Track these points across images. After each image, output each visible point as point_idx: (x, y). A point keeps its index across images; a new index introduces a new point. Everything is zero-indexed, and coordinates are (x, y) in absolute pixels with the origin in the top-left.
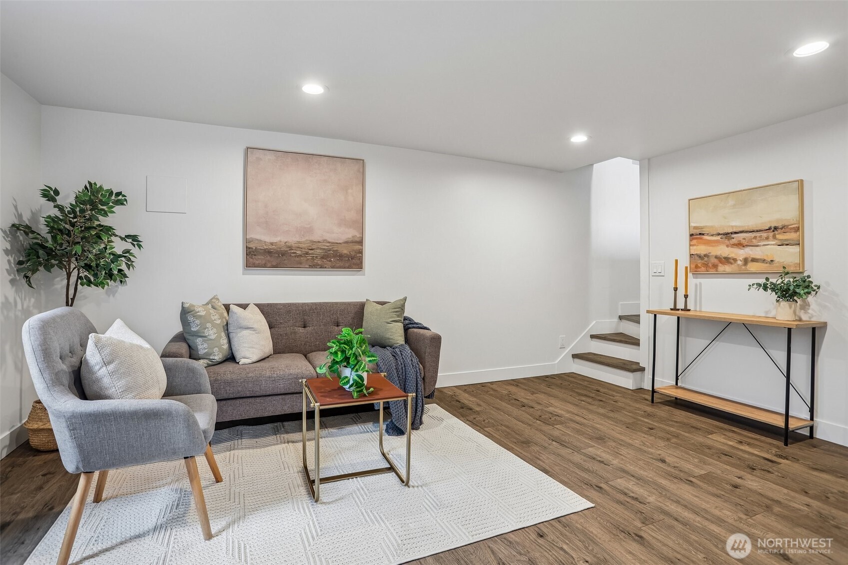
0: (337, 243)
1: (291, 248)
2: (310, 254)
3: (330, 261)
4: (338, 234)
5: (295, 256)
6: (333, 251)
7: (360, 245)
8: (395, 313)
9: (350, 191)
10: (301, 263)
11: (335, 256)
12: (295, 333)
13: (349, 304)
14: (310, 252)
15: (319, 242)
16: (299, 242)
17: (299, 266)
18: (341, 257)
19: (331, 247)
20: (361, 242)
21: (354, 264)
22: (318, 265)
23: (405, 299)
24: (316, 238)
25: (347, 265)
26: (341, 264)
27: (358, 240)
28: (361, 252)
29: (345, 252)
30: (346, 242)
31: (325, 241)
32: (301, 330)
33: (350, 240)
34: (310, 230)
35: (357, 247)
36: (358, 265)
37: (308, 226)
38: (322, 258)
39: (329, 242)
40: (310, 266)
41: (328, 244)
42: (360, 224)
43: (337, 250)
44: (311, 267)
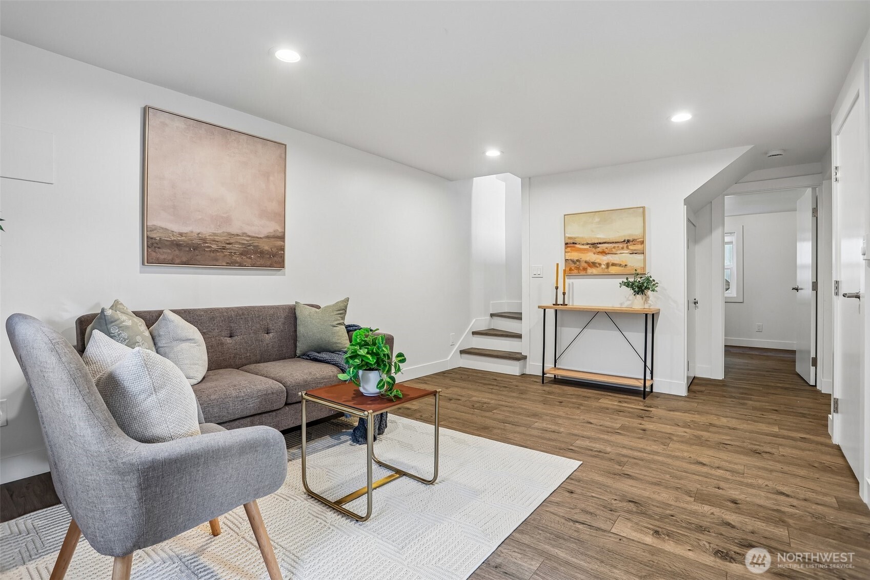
0: (258, 238)
1: (204, 240)
2: (227, 249)
3: (250, 258)
4: (259, 227)
5: (210, 251)
6: (254, 246)
7: (282, 241)
8: (339, 316)
9: (271, 178)
10: (217, 260)
11: (255, 252)
12: (222, 344)
13: (277, 308)
14: (228, 246)
15: (238, 235)
16: (215, 234)
17: (215, 263)
18: (262, 253)
19: (251, 242)
20: (282, 238)
21: (276, 262)
22: (237, 263)
23: (347, 300)
24: (234, 230)
25: (269, 263)
26: (262, 262)
27: (279, 235)
28: (282, 249)
29: (266, 248)
30: (268, 237)
31: (244, 234)
32: (229, 340)
33: (272, 234)
34: (228, 220)
35: (279, 243)
36: (280, 263)
37: (225, 215)
38: (241, 254)
39: (249, 236)
40: (227, 263)
41: (248, 238)
42: (281, 217)
43: (258, 246)
44: (229, 264)
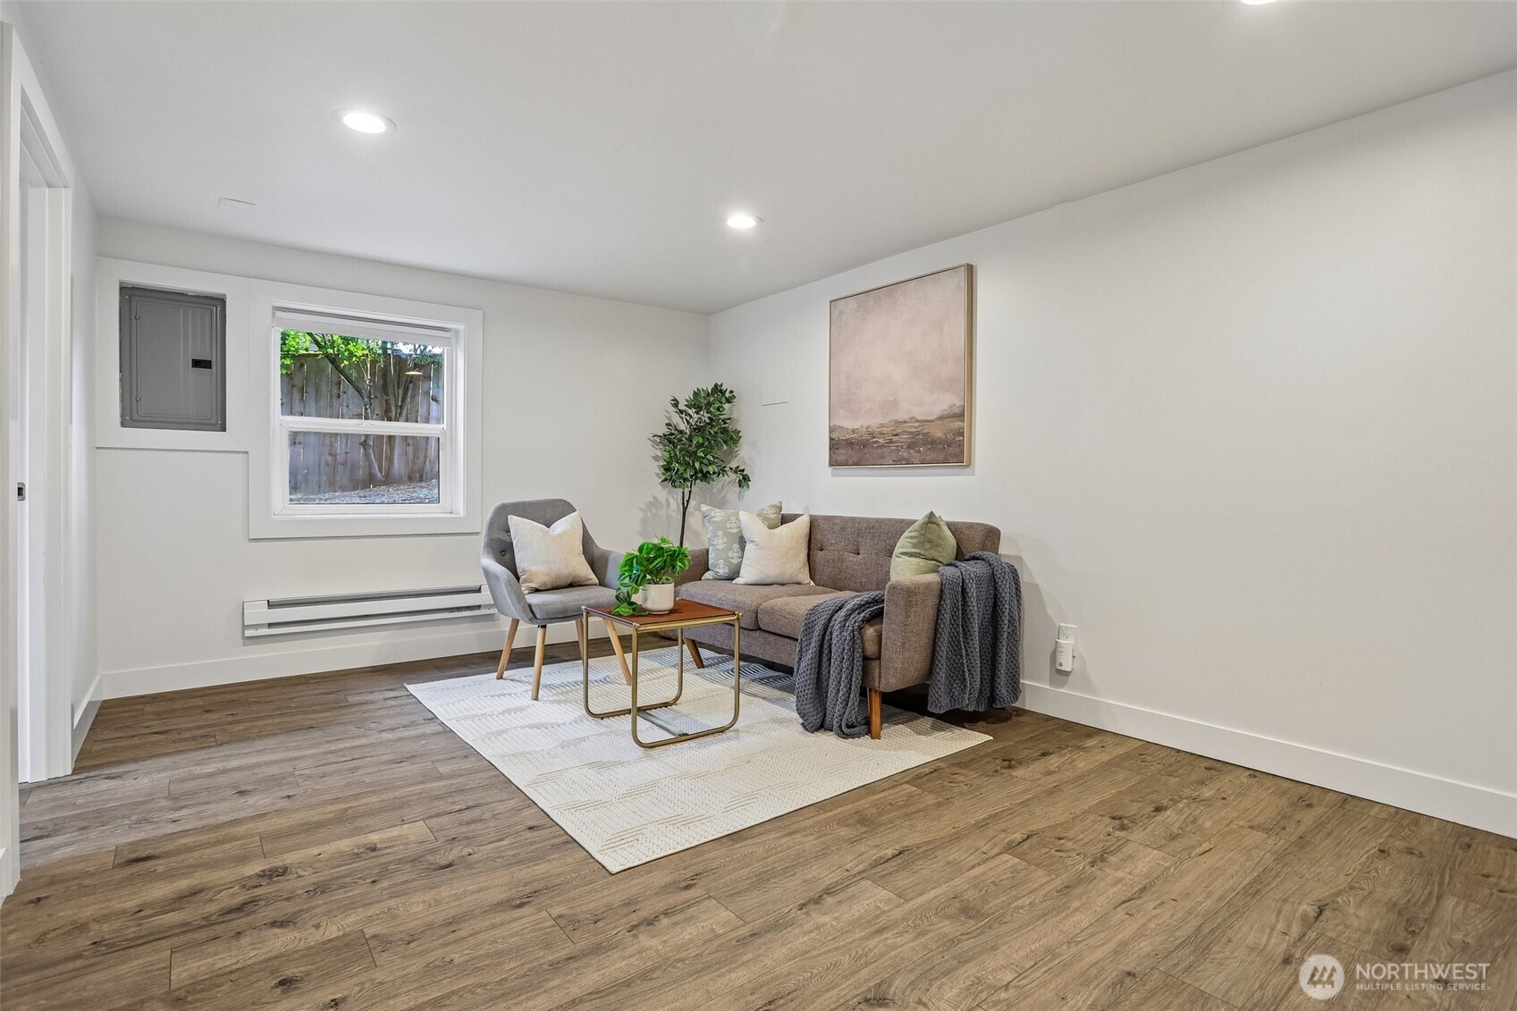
0: (928, 421)
1: (872, 434)
2: (895, 442)
3: (919, 451)
4: (926, 404)
5: (877, 447)
6: (924, 434)
7: (960, 421)
9: (945, 328)
10: (883, 458)
11: (925, 443)
14: (895, 438)
15: (905, 422)
16: (882, 425)
17: (881, 462)
18: (932, 443)
19: (919, 429)
20: (968, 414)
21: (952, 455)
22: (904, 459)
24: (901, 415)
25: (941, 457)
26: (932, 456)
27: (958, 412)
28: (962, 432)
29: (939, 434)
30: (941, 418)
31: (913, 419)
33: (946, 413)
34: (894, 405)
35: (957, 424)
36: (957, 456)
37: (891, 399)
38: (909, 447)
39: (918, 421)
40: (894, 461)
41: (916, 424)
42: (960, 383)
43: (928, 433)
44: (895, 462)
